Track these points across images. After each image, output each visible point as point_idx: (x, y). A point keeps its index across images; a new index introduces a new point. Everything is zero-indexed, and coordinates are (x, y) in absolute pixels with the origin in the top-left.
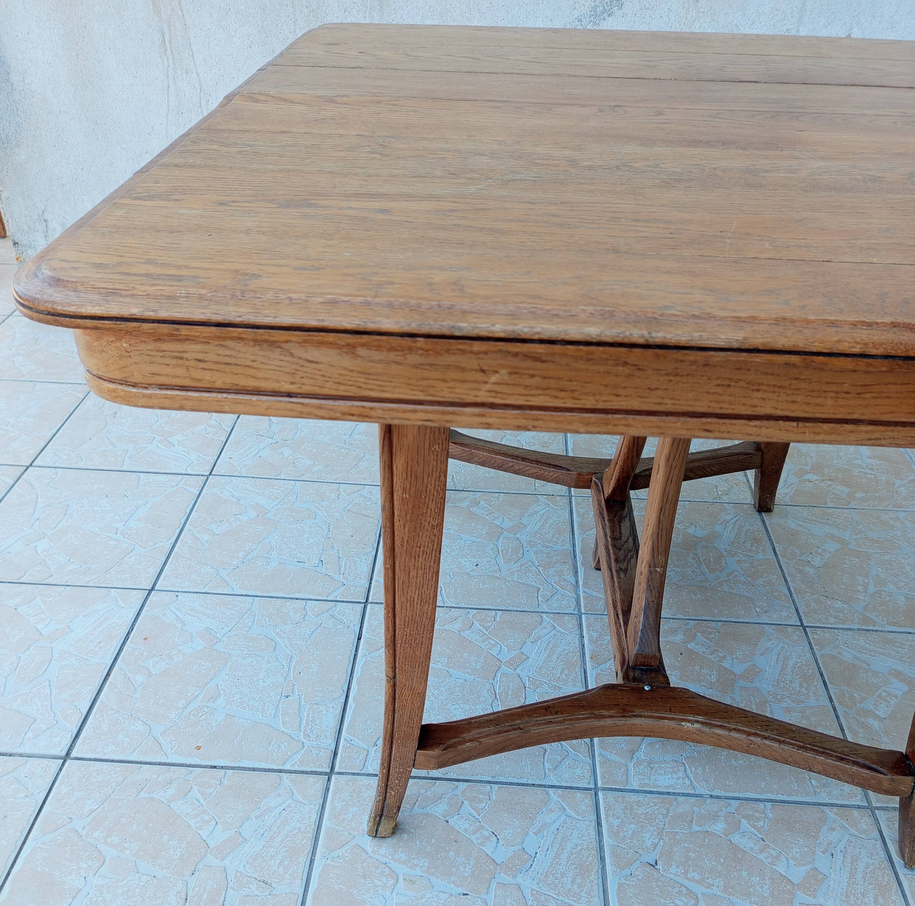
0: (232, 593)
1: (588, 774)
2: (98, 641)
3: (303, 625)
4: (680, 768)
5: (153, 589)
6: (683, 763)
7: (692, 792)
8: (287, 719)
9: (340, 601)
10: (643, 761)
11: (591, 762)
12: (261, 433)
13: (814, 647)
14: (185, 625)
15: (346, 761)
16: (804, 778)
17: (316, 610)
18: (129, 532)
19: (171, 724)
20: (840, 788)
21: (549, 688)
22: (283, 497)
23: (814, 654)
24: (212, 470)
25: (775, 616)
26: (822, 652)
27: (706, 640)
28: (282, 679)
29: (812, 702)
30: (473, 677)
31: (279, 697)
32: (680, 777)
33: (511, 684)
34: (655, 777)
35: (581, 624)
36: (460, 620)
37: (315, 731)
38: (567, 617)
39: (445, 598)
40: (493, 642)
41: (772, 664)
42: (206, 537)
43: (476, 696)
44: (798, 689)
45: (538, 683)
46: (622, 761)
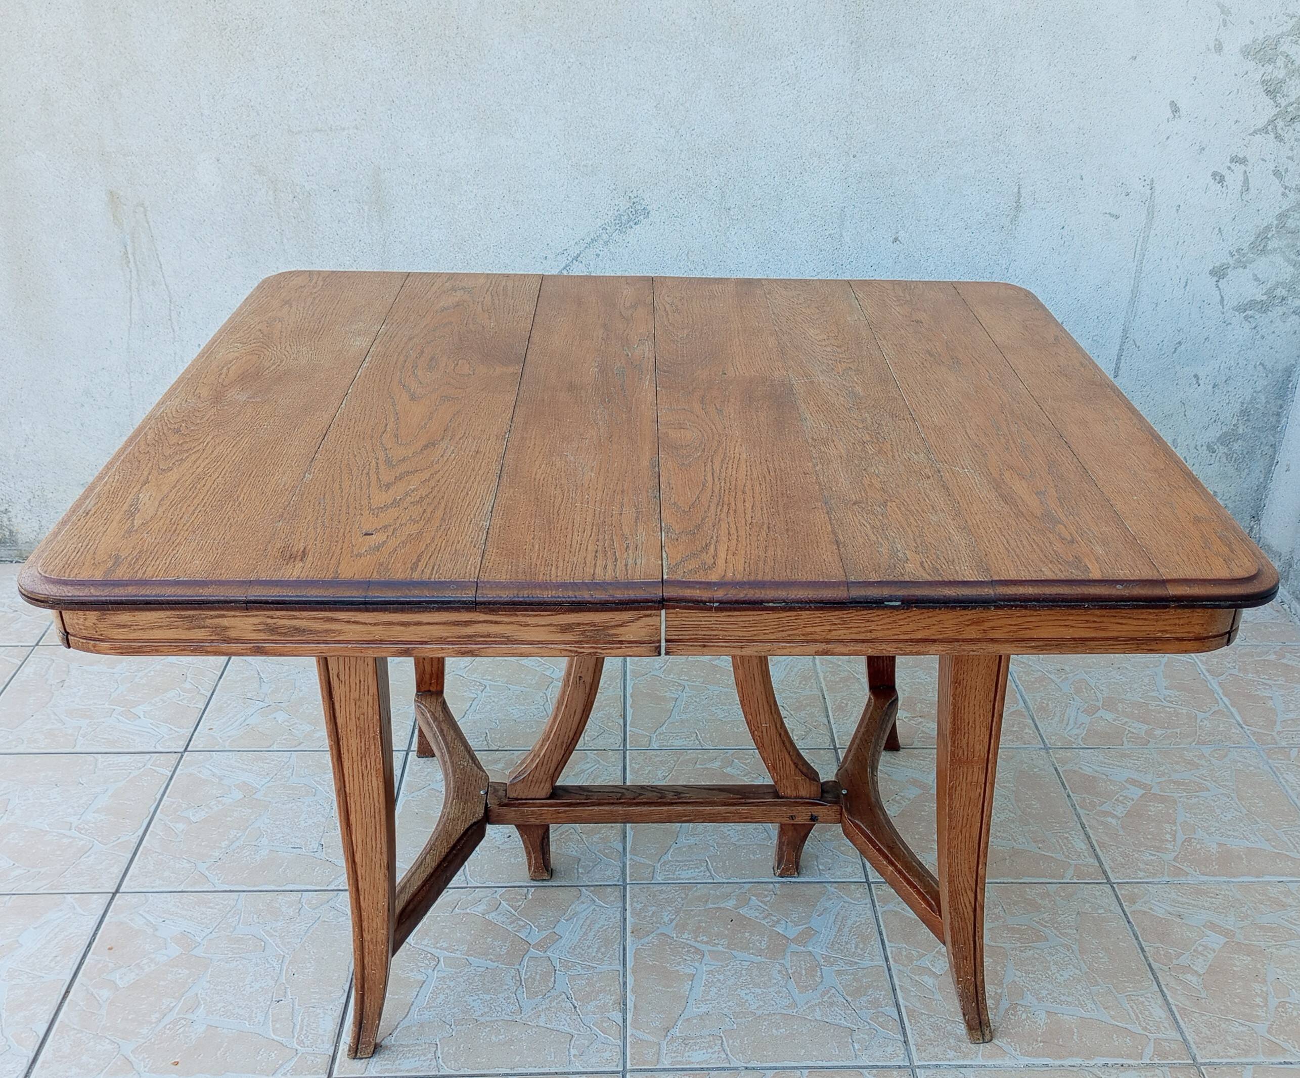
0: (213, 890)
1: (617, 1057)
2: (54, 955)
3: (298, 921)
4: (717, 1042)
5: (117, 891)
6: (721, 1037)
7: (727, 1065)
8: (278, 1026)
9: (342, 890)
10: (678, 1038)
11: (622, 1044)
12: (249, 696)
13: (877, 905)
14: (157, 929)
15: (346, 1065)
16: (847, 1042)
17: (314, 902)
18: (86, 827)
19: (143, 1041)
20: (883, 1050)
21: (583, 968)
22: (276, 772)
23: (875, 911)
24: (188, 745)
25: (839, 873)
26: (885, 909)
27: (760, 904)
28: (273, 982)
29: (867, 963)
30: (496, 964)
31: (269, 1003)
32: (715, 1052)
33: (539, 968)
34: (689, 1054)
35: (625, 896)
36: (485, 901)
37: (310, 1036)
38: (609, 889)
39: (469, 877)
40: (522, 923)
41: (829, 926)
42: (181, 826)
43: (499, 984)
44: (853, 950)
45: (570, 964)
46: (655, 1040)
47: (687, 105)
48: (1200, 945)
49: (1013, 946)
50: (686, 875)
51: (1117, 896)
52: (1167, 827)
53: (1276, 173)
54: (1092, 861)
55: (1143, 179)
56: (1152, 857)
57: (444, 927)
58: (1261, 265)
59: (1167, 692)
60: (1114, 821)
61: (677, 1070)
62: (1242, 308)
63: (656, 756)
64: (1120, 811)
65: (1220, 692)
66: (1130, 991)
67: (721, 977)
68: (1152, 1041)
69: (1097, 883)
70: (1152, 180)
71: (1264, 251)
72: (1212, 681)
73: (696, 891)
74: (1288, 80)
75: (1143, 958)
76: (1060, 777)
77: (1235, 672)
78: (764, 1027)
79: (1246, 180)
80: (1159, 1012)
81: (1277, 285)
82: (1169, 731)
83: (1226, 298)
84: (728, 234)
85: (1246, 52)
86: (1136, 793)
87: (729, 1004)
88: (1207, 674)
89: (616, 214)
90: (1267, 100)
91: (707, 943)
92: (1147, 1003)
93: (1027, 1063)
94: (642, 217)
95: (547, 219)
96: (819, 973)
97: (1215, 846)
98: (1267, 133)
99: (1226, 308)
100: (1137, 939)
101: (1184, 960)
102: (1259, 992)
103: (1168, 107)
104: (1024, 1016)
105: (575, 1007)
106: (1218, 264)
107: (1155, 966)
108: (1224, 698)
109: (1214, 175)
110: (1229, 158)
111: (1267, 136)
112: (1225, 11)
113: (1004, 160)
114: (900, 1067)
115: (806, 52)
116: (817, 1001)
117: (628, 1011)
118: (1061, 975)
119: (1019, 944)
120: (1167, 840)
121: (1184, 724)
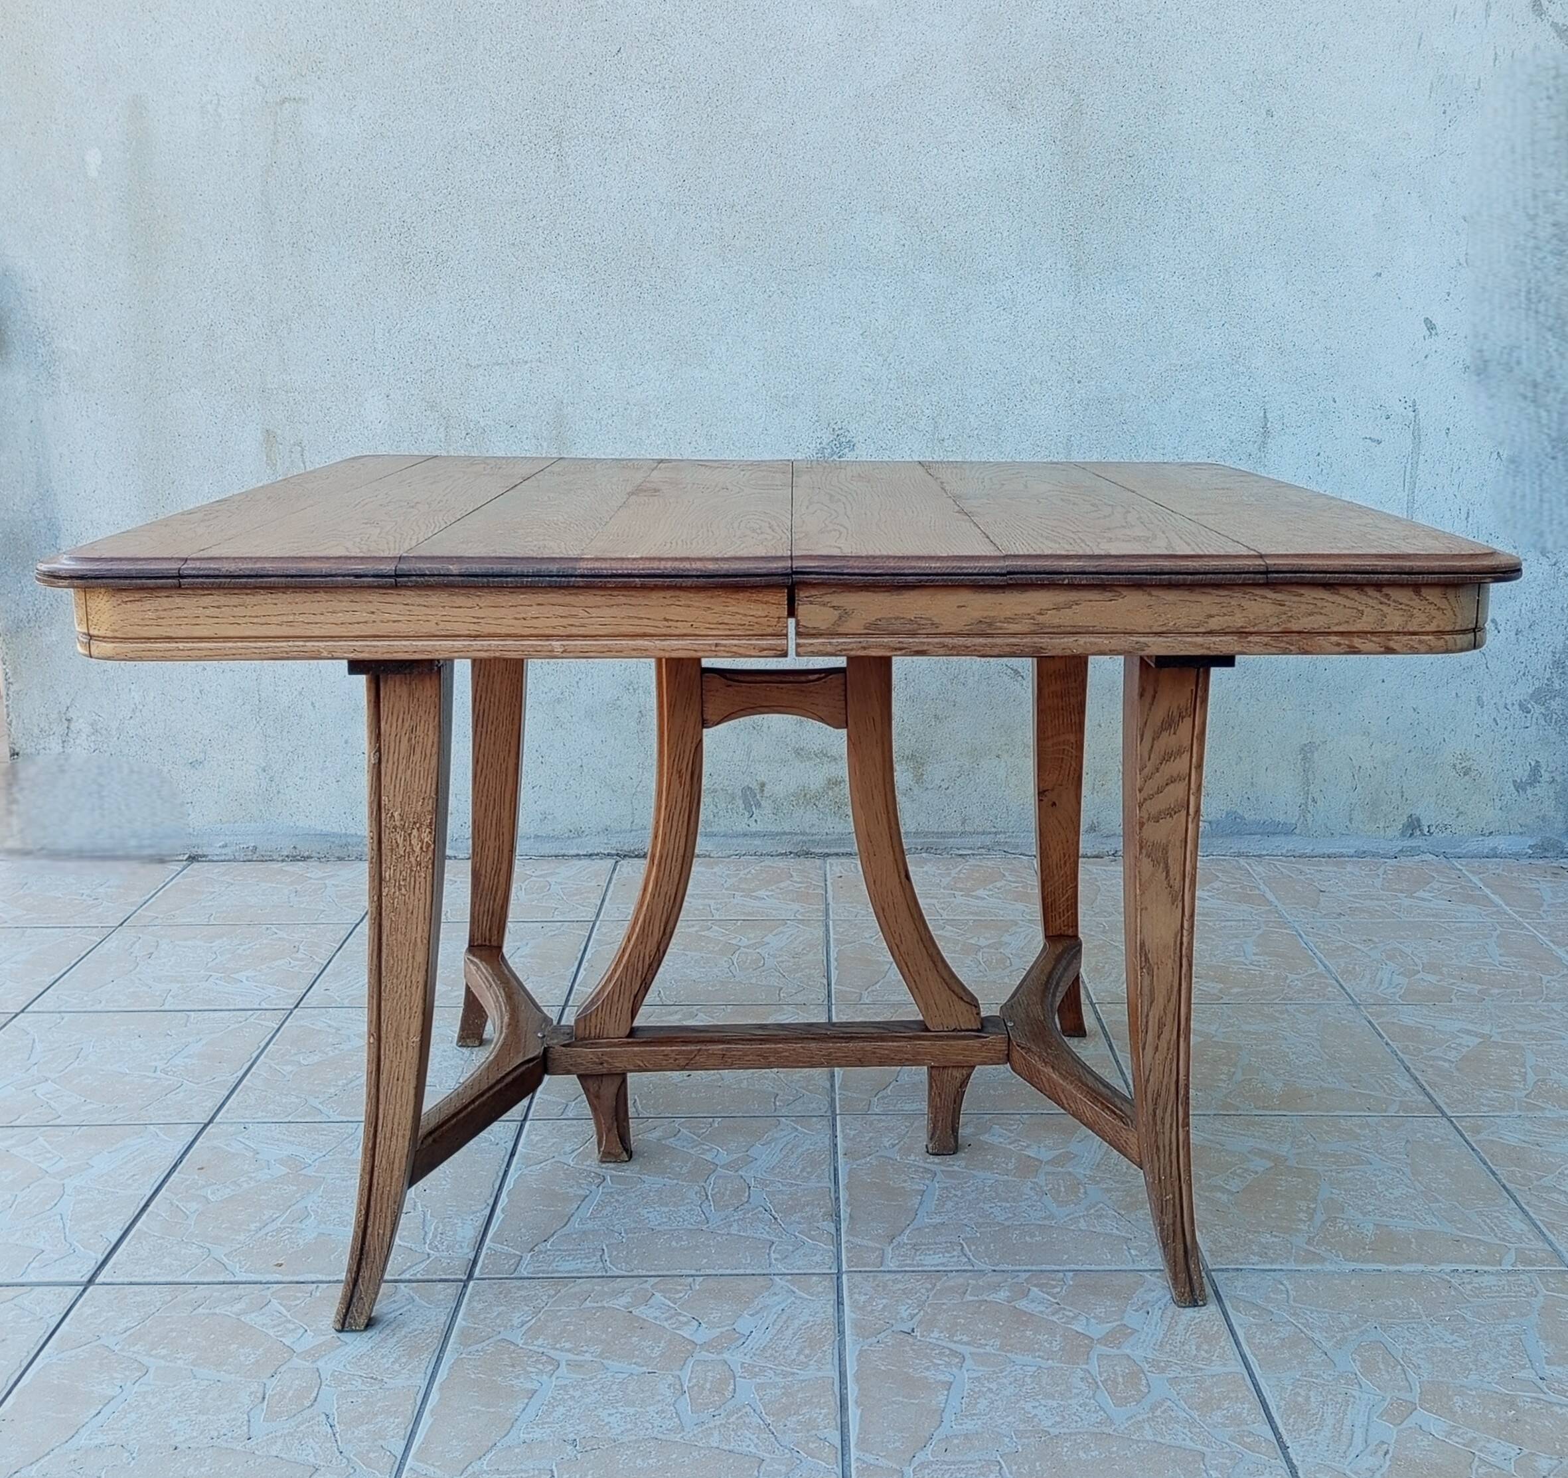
1: (830, 1260)
4: (956, 1247)
6: (961, 1243)
10: (906, 1243)
11: (835, 1250)
14: (258, 1153)
15: (490, 1267)
16: (1121, 1248)
19: (239, 1246)
21: (784, 1186)
27: (1003, 1134)
30: (675, 1181)
32: (954, 1256)
33: (729, 1184)
34: (922, 1257)
35: (834, 1125)
37: (446, 1242)
38: (814, 1118)
40: (706, 1147)
41: (1093, 1150)
42: (289, 1068)
43: (679, 1197)
45: (768, 1182)
46: (878, 1246)
49: (1327, 1168)
51: (1458, 1129)
52: (1514, 1069)
54: (1423, 1098)
56: (1497, 1094)
59: (1503, 959)
60: (1446, 1064)
61: (907, 1271)
64: (1452, 1055)
66: (1481, 1207)
67: (958, 1192)
68: (1513, 1249)
69: (1430, 1117)
72: (1558, 950)
75: (1495, 1180)
76: (1375, 1028)
78: (1015, 1235)
80: (1519, 1224)
82: (1509, 990)
86: (1472, 1040)
87: (970, 1214)
88: (1551, 944)
91: (939, 1164)
92: (1503, 1217)
93: (1353, 1267)
96: (1082, 1190)
100: (1485, 1163)
101: (1547, 1181)
104: (1346, 1227)
105: (775, 1219)
107: (1510, 1185)
116: (1082, 1215)
117: (842, 1220)
118: (1391, 1193)
119: (1335, 1169)
120: (1515, 1080)
121: (1526, 984)
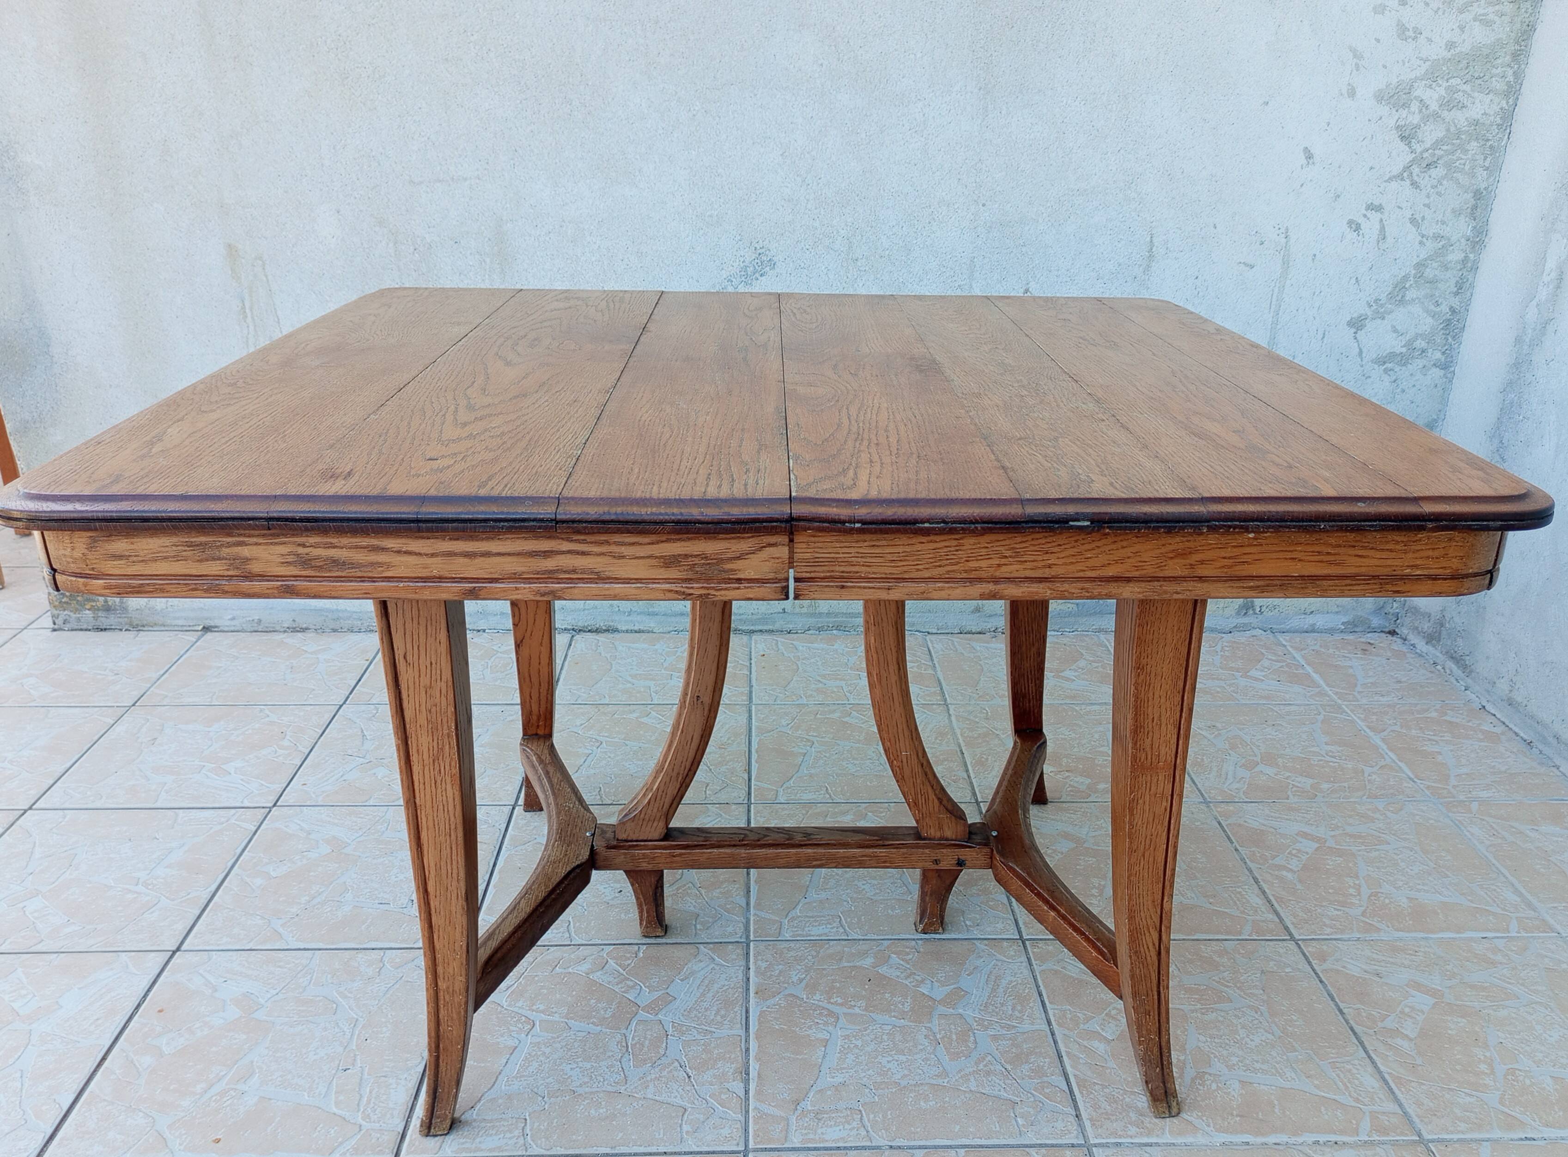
0: (285, 948)
1: (738, 1134)
2: (95, 1018)
3: (377, 981)
4: (855, 1116)
5: (178, 949)
6: (860, 1111)
7: (869, 1144)
8: (341, 1098)
10: (809, 1112)
11: (743, 1120)
12: (350, 753)
13: (1034, 962)
14: (216, 991)
15: (417, 1143)
16: (1009, 1116)
17: (398, 960)
18: (154, 882)
19: (183, 1115)
20: (1051, 1125)
21: (699, 1033)
22: (369, 827)
23: (1032, 971)
24: (277, 801)
25: (988, 929)
26: (1043, 967)
27: (902, 962)
28: (341, 1049)
29: (1026, 1026)
30: (599, 1028)
31: (334, 1072)
32: (854, 1128)
33: (649, 1033)
34: (823, 1130)
35: (748, 954)
36: (590, 959)
37: (379, 1110)
38: (730, 947)
39: (573, 934)
40: (631, 983)
41: (981, 985)
42: (259, 881)
43: (601, 1050)
44: (1010, 1012)
45: (684, 1029)
46: (783, 1115)
47: (814, 153)
48: (1407, 1006)
49: (1192, 1008)
50: (816, 931)
51: (1304, 954)
52: (1350, 881)
53: (1413, 221)
54: (1271, 916)
55: (1277, 227)
56: (1337, 912)
57: (542, 987)
58: (1400, 316)
59: (1329, 748)
60: (1290, 876)
61: (809, 1149)
62: (1381, 361)
63: (783, 809)
64: (1294, 864)
65: (1385, 747)
66: (1332, 1058)
67: (859, 1043)
68: (1367, 1114)
69: (1280, 940)
70: (1287, 229)
71: (1402, 302)
72: (1374, 737)
73: (828, 948)
74: (1422, 125)
75: (1343, 1021)
76: (1224, 831)
77: (1397, 728)
78: (911, 1099)
79: (1383, 229)
80: (1370, 1082)
81: (1417, 336)
82: (1336, 785)
83: (1365, 350)
84: (856, 285)
85: (1380, 97)
86: (1310, 846)
87: (869, 1073)
88: (1368, 730)
89: (742, 265)
90: (1402, 146)
91: (841, 1005)
92: (1355, 1071)
93: (1223, 1140)
94: (768, 269)
95: (672, 271)
96: (972, 1039)
97: (1405, 900)
98: (1402, 179)
99: (1365, 361)
100: (1333, 999)
101: (1390, 1023)
102: (1482, 1058)
103: (1302, 154)
104: (1214, 1086)
105: (689, 1077)
106: (1355, 315)
107: (1358, 1029)
108: (1390, 753)
109: (1350, 223)
110: (1364, 206)
111: (1403, 183)
112: (1357, 55)
113: (1136, 209)
114: (1073, 1146)
115: (934, 98)
116: (971, 1070)
117: (751, 1081)
118: (1252, 1040)
119: (1199, 1006)
120: (1351, 895)
121: (1351, 778)
